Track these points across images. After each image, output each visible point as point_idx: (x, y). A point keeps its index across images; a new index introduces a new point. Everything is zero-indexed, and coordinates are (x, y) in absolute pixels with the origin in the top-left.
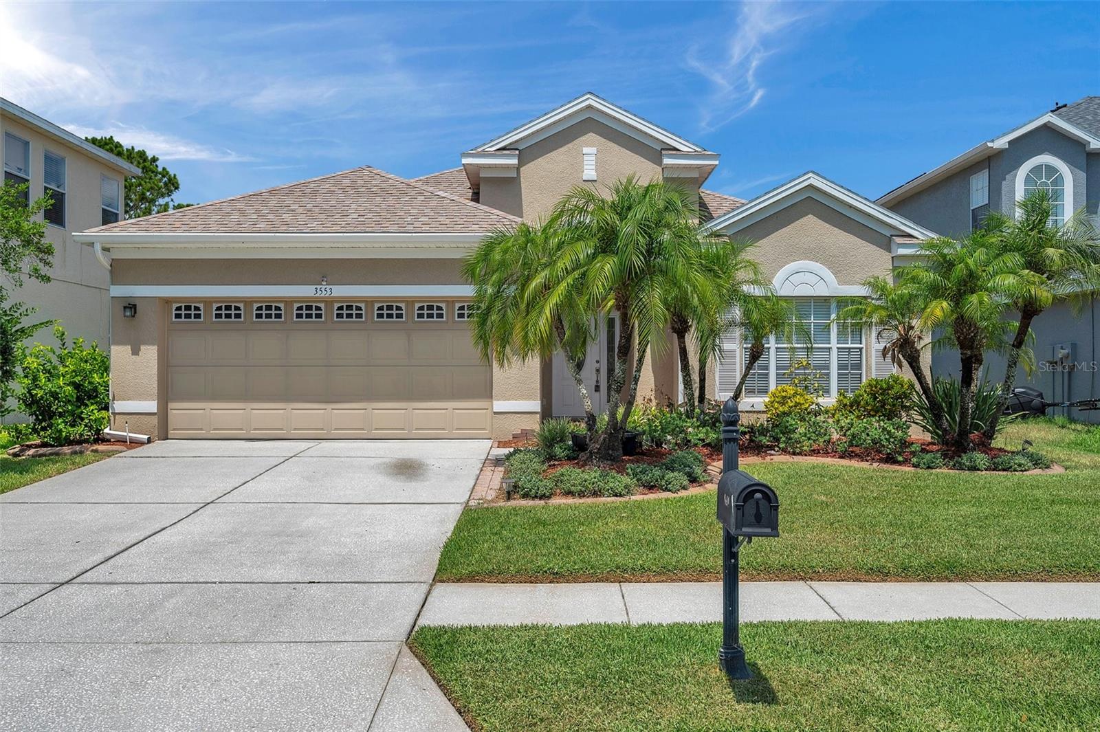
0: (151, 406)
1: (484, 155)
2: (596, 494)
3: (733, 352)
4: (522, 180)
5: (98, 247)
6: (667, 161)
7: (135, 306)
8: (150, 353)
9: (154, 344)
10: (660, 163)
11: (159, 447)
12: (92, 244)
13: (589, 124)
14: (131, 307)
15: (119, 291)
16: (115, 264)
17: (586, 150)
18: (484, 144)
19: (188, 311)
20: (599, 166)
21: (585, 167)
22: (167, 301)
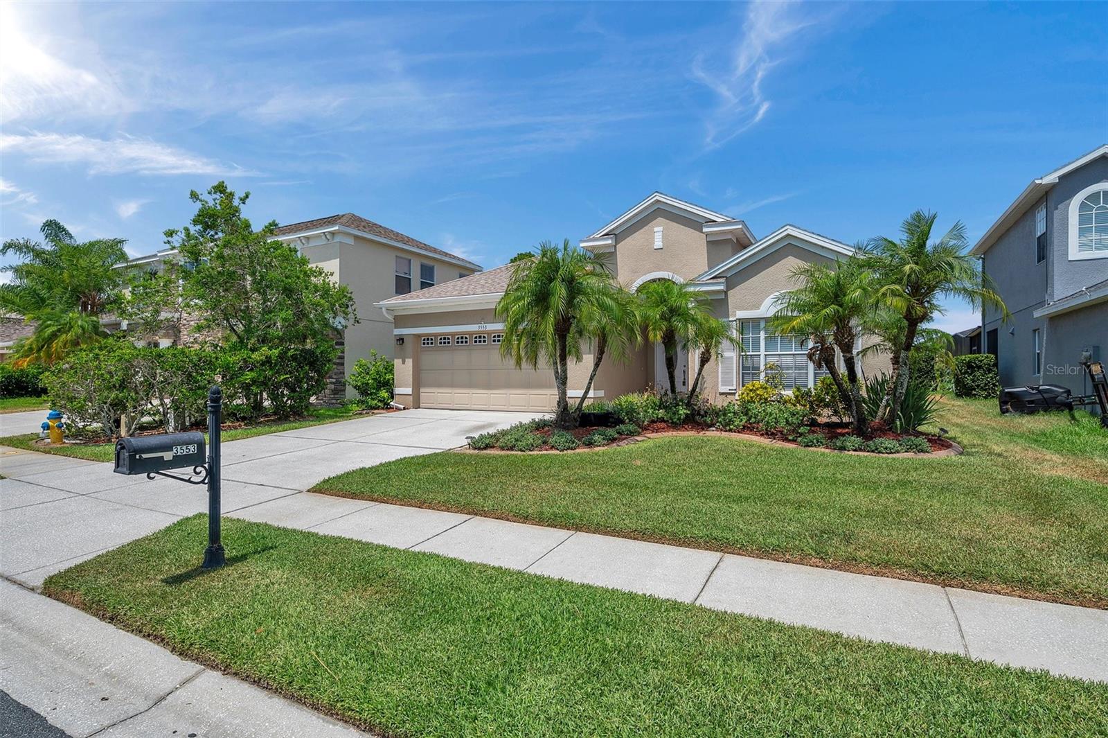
0: (409, 391)
1: (595, 239)
2: (511, 449)
3: (731, 358)
4: (618, 253)
5: (384, 309)
6: (705, 230)
7: (403, 339)
8: (409, 362)
9: (410, 358)
10: (701, 232)
11: (412, 412)
12: (381, 308)
13: (659, 211)
14: (401, 340)
15: (397, 332)
16: (396, 318)
17: (656, 229)
18: (594, 233)
19: (428, 340)
20: (665, 238)
21: (656, 240)
22: (418, 336)
